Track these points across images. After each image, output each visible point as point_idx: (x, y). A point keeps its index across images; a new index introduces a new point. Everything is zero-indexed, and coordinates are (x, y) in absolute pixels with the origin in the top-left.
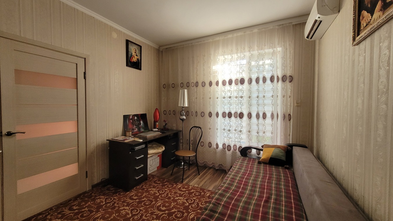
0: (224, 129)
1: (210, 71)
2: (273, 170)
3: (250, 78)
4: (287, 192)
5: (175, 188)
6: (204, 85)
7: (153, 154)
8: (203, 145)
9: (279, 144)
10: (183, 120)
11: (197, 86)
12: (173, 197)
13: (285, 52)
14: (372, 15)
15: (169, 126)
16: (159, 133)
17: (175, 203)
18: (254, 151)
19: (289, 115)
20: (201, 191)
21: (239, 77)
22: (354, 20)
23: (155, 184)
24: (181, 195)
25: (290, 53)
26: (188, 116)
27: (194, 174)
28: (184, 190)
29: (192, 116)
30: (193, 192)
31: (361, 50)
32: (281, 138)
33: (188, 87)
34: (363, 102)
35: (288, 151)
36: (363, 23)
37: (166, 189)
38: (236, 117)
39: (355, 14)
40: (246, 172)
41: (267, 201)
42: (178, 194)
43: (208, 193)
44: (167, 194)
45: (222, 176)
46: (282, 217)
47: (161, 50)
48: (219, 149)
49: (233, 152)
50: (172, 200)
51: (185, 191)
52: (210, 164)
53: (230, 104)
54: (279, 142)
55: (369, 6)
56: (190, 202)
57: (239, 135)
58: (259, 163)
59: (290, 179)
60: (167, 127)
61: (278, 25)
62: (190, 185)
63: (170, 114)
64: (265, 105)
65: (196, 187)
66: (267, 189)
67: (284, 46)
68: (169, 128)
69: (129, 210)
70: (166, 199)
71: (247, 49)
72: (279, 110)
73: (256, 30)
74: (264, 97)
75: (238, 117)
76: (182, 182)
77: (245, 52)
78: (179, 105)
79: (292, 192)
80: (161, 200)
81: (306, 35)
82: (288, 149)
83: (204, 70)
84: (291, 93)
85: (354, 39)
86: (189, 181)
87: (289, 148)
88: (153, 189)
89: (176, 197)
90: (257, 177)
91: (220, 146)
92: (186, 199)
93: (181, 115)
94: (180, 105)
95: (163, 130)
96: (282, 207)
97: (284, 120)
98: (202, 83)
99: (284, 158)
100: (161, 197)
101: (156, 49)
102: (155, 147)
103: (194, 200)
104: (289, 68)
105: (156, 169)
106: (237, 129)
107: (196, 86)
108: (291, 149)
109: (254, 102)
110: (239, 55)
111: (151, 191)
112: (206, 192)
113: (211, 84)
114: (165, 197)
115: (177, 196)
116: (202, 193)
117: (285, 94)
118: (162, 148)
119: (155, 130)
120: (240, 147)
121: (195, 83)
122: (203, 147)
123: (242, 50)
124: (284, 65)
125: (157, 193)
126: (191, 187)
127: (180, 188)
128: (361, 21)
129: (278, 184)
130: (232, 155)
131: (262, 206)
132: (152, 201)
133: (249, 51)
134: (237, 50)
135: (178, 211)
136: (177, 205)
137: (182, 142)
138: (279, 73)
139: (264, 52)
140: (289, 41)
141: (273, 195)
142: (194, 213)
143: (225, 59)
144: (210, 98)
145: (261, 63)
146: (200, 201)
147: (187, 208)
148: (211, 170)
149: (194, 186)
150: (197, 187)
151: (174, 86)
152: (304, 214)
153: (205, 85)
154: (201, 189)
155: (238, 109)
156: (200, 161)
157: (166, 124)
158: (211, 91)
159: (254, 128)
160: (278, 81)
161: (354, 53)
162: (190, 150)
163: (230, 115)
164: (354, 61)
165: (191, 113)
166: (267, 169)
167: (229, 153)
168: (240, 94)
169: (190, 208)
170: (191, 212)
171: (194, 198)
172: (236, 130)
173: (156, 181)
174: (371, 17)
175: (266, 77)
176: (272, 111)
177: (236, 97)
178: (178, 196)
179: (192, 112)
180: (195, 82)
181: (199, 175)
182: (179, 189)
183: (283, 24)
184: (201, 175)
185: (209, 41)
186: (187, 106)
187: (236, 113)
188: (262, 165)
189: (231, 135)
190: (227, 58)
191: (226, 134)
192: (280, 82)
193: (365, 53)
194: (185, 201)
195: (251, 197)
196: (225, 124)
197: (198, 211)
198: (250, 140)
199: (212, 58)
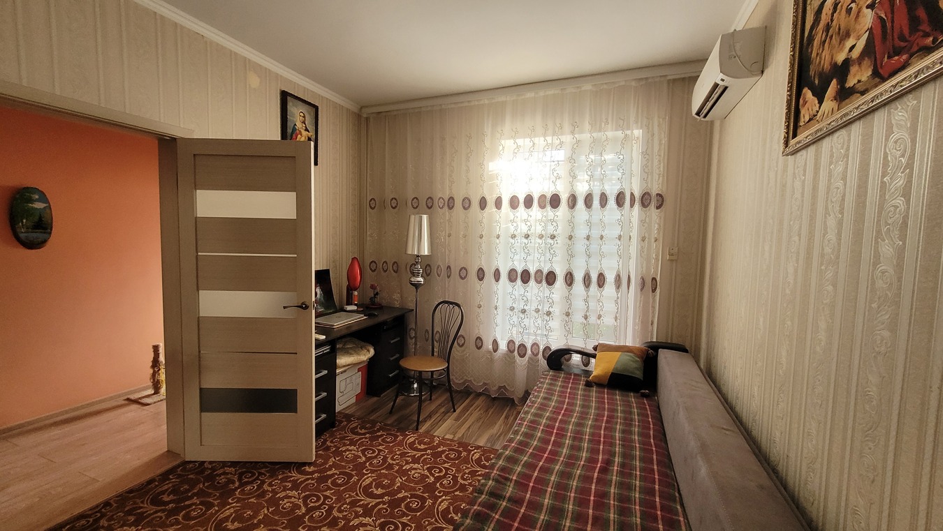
0: (512, 309)
1: (482, 175)
2: (617, 399)
3: (573, 194)
4: (646, 449)
5: (401, 444)
6: (467, 206)
7: (349, 365)
8: (463, 345)
9: (629, 342)
10: (417, 286)
11: (450, 208)
12: (397, 464)
13: (650, 141)
14: (821, 102)
15: (383, 299)
16: (362, 317)
17: (404, 479)
18: (576, 358)
19: (654, 279)
20: (461, 449)
21: (549, 191)
22: (789, 102)
23: (355, 436)
24: (416, 460)
25: (660, 144)
26: (428, 275)
27: (443, 410)
28: (422, 447)
29: (439, 276)
30: (443, 452)
31: (798, 167)
32: (634, 330)
33: (429, 208)
34: (796, 271)
35: (649, 357)
36: (805, 115)
37: (380, 448)
38: (539, 282)
39: (790, 90)
40: (561, 406)
41: (605, 470)
42: (408, 457)
43: (475, 453)
44: (385, 459)
45: (505, 414)
46: (635, 500)
47: (365, 116)
48: (499, 351)
49: (530, 358)
50: (397, 472)
51: (425, 450)
52: (478, 385)
53: (526, 250)
54: (631, 338)
55: (817, 82)
56: (437, 475)
57: (545, 322)
58: (589, 384)
59: (650, 420)
60: (378, 300)
61: (635, 79)
62: (435, 436)
63: (385, 271)
64: (602, 255)
65: (448, 440)
66: (604, 442)
67: (648, 128)
68: (384, 303)
69: (299, 499)
70: (383, 469)
71: (567, 127)
72: (633, 269)
73: (587, 87)
74: (602, 237)
75: (544, 282)
76: (417, 429)
77: (562, 134)
78: (409, 252)
79: (654, 449)
80: (372, 472)
81: (695, 109)
82: (648, 354)
83: (468, 171)
84: (658, 233)
85: (786, 143)
86: (434, 426)
87: (651, 351)
88: (350, 448)
89: (406, 464)
90: (584, 415)
91: (503, 346)
92: (427, 469)
93: (413, 274)
94: (412, 250)
95: (369, 307)
96: (636, 480)
97: (642, 290)
98: (464, 200)
99: (639, 374)
100: (371, 464)
101: (355, 113)
102: (351, 348)
103: (447, 469)
104: (656, 177)
105: (354, 400)
106: (540, 308)
107: (448, 205)
108: (654, 354)
109: (580, 246)
110: (549, 139)
111: (345, 451)
112: (473, 450)
113: (483, 204)
114: (379, 466)
115: (407, 463)
116: (464, 454)
117: (647, 235)
118: (368, 351)
119: (349, 308)
120: (547, 348)
121: (446, 200)
122: (463, 348)
123: (557, 129)
124: (646, 170)
125: (360, 457)
126: (436, 441)
127: (414, 443)
128: (800, 107)
129: (627, 432)
130: (528, 367)
131: (595, 481)
133: (573, 133)
134: (546, 128)
135: (413, 496)
136: (409, 482)
137: (414, 337)
138: (636, 188)
139: (604, 138)
140: (659, 117)
141: (617, 455)
142: (447, 498)
143: (518, 147)
144: (481, 237)
145: (598, 160)
146: (458, 471)
147: (430, 488)
148: (480, 401)
149: (443, 439)
150: (452, 440)
151: (396, 204)
152: (677, 495)
153: (469, 206)
154: (461, 444)
155: (545, 261)
156: (456, 379)
157: (377, 294)
158: (484, 220)
159: (579, 304)
160: (632, 205)
161: (785, 170)
162: (433, 355)
163: (526, 277)
164: (784, 186)
165: (436, 269)
166: (604, 398)
167: (521, 362)
168: (551, 229)
169: (438, 488)
170: (440, 497)
171: (446, 465)
172: (539, 311)
173: (356, 427)
174: (818, 105)
175: (608, 193)
176: (618, 271)
177: (541, 237)
178: (410, 463)
179: (438, 268)
180: (446, 198)
181: (455, 411)
182: (411, 446)
183: (647, 79)
184: (458, 411)
185: (482, 102)
186: (426, 253)
187: (539, 272)
188: (594, 389)
189: (526, 321)
190: (522, 145)
191: (515, 319)
192: (637, 206)
193: (804, 175)
194: (426, 472)
195: (571, 461)
196: (514, 297)
197: (456, 493)
198: (569, 332)
199: (487, 143)
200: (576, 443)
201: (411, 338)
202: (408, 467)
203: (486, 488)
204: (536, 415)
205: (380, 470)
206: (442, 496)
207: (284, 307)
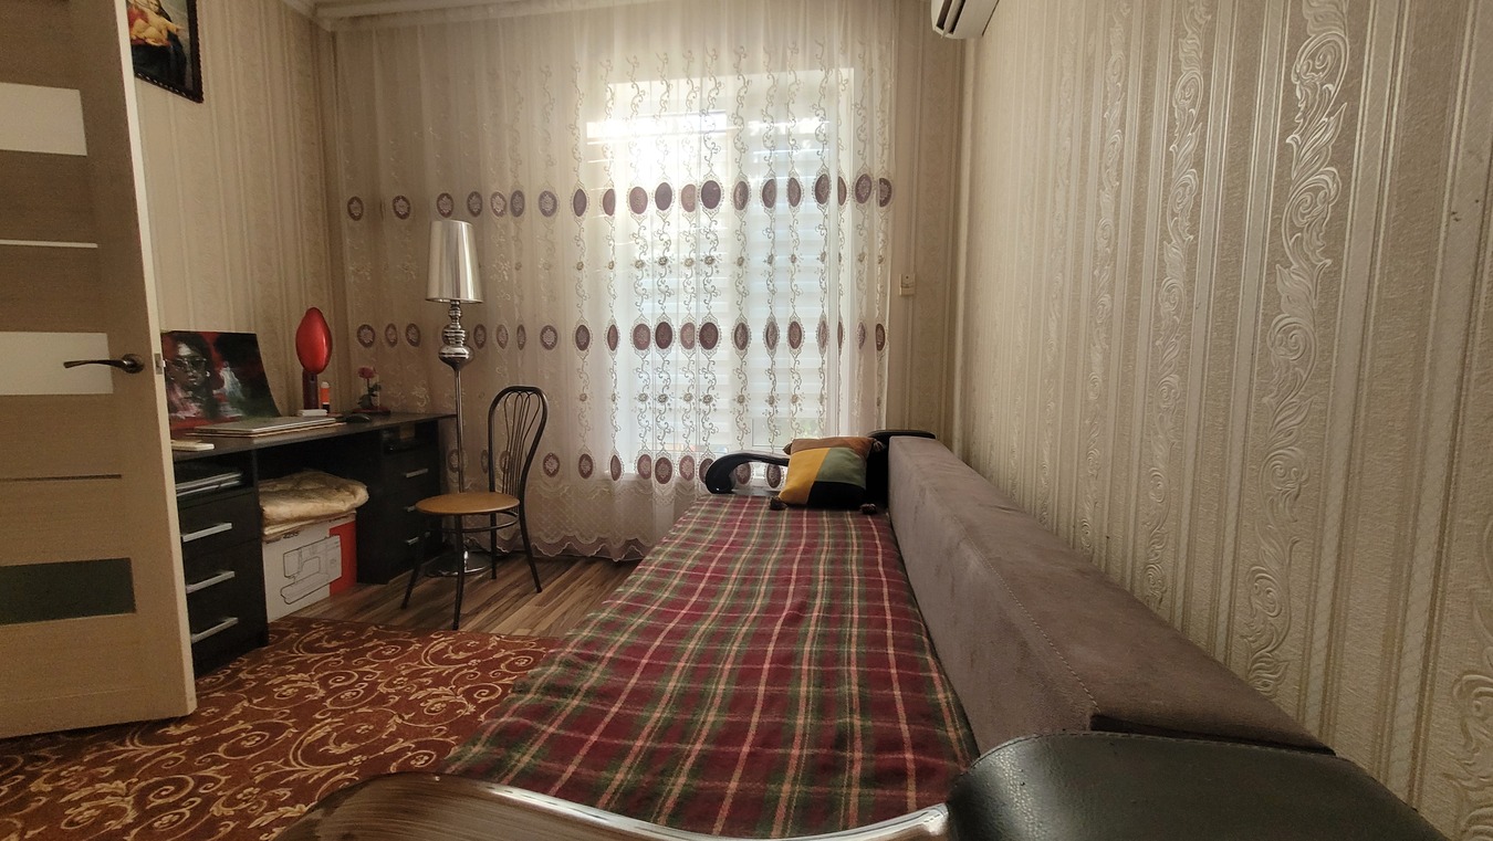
0: (643, 398)
1: (575, 148)
2: (823, 522)
3: (742, 182)
4: (870, 579)
5: (414, 657)
6: (549, 208)
7: (300, 519)
8: (556, 471)
9: (844, 433)
10: (455, 363)
11: (518, 213)
12: (399, 692)
13: (867, 84)
15: (387, 397)
16: (333, 423)
17: (406, 717)
18: (759, 471)
19: (880, 327)
20: (542, 650)
21: (698, 180)
23: (310, 656)
24: (440, 681)
25: (883, 90)
26: (481, 346)
27: (516, 591)
28: (461, 655)
29: (502, 345)
30: (504, 659)
32: (851, 416)
33: (476, 214)
35: (875, 455)
37: (366, 668)
38: (688, 345)
40: (724, 538)
41: (795, 619)
42: (425, 676)
44: (372, 686)
46: (849, 658)
47: (326, 24)
48: (623, 478)
49: (679, 485)
50: (393, 707)
51: (466, 660)
52: (587, 543)
53: (663, 288)
54: (847, 426)
56: (484, 699)
57: (702, 415)
58: (776, 506)
59: (878, 542)
60: (377, 399)
62: (491, 635)
63: (393, 344)
64: (796, 293)
65: (518, 637)
66: (797, 580)
67: (864, 62)
68: (395, 406)
70: (360, 707)
71: (726, 58)
72: (847, 312)
74: (793, 259)
75: (698, 345)
76: (456, 627)
77: (718, 71)
78: (435, 294)
79: (884, 579)
80: (335, 714)
81: (936, 14)
82: (873, 448)
83: (547, 140)
84: (885, 247)
86: (491, 621)
87: (878, 443)
88: (293, 677)
89: (416, 691)
90: (763, 549)
91: (630, 469)
93: (447, 341)
94: (439, 290)
95: (355, 412)
96: (851, 627)
97: (861, 347)
98: (542, 197)
99: (859, 480)
100: (337, 701)
101: (300, 15)
104: (878, 149)
105: (325, 592)
106: (692, 392)
107: (513, 210)
108: (884, 447)
109: (759, 285)
110: (697, 80)
111: (280, 685)
113: (580, 204)
114: (354, 702)
115: (421, 688)
117: (866, 250)
118: (354, 493)
119: (310, 412)
120: (707, 460)
121: (508, 198)
122: (555, 479)
123: (709, 59)
124: (862, 137)
125: (313, 691)
126: (494, 641)
127: (443, 651)
129: (838, 562)
130: (676, 499)
131: (774, 638)
132: (277, 729)
133: (738, 71)
134: (688, 56)
135: (420, 746)
136: (420, 721)
137: (458, 469)
138: (846, 168)
139: (792, 80)
140: (880, 43)
141: (819, 595)
143: (641, 95)
144: (580, 267)
145: (782, 127)
147: (465, 725)
149: (508, 637)
150: (526, 638)
151: (407, 210)
152: (925, 640)
153: (554, 210)
154: (542, 642)
155: (697, 309)
156: (544, 536)
157: (376, 388)
158: (584, 235)
159: (760, 383)
160: (841, 200)
162: (492, 489)
163: (664, 335)
164: (1090, 60)
165: (495, 333)
166: (801, 522)
167: (663, 492)
168: (705, 251)
171: (506, 681)
172: (691, 397)
173: (319, 640)
175: (801, 180)
176: (823, 316)
177: (689, 263)
178: (428, 687)
179: (499, 329)
180: (508, 193)
182: (438, 658)
184: (545, 591)
186: (472, 299)
187: (688, 327)
188: (786, 512)
189: (669, 419)
190: (647, 90)
191: (649, 416)
192: (850, 201)
194: (461, 699)
195: (733, 614)
196: (646, 377)
198: (744, 431)
199: (582, 84)
200: (746, 588)
201: (454, 470)
202: (421, 694)
204: (674, 555)
205: (357, 708)
207: (68, 365)
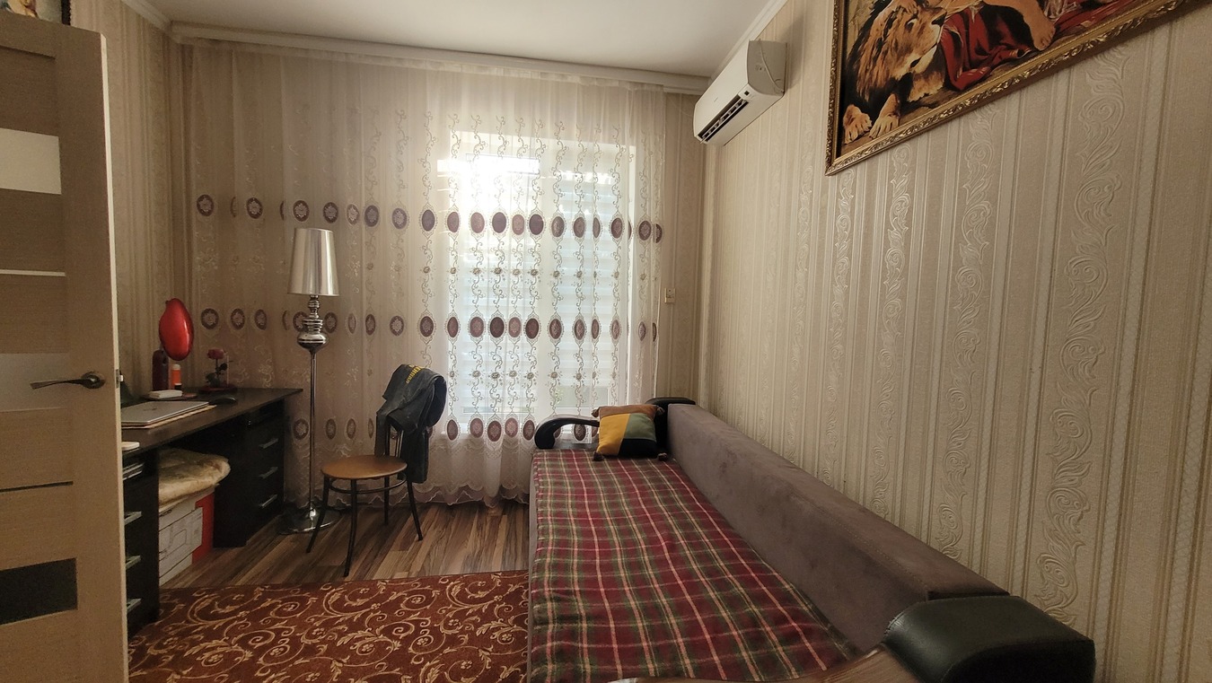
0: (477, 374)
1: (425, 178)
2: (637, 469)
3: (559, 218)
5: (316, 608)
6: (400, 222)
7: (180, 497)
10: (313, 348)
11: (371, 223)
12: (323, 641)
13: (648, 160)
14: (874, 118)
15: (236, 375)
16: (204, 406)
17: (344, 661)
18: (567, 430)
19: (654, 325)
20: (428, 587)
21: (527, 212)
22: (831, 119)
23: (212, 623)
24: (355, 626)
25: (657, 166)
26: (332, 331)
27: (375, 539)
28: (360, 602)
29: (352, 331)
30: (400, 599)
31: (843, 187)
33: (331, 221)
34: (847, 292)
35: (660, 414)
36: (851, 132)
37: (278, 626)
38: (516, 334)
39: (832, 106)
40: (579, 488)
41: (673, 548)
42: (340, 624)
43: (453, 586)
44: (295, 642)
46: (724, 570)
47: (178, 40)
48: (459, 437)
49: (505, 442)
50: (327, 653)
51: (367, 605)
52: (426, 492)
53: (497, 291)
55: (867, 98)
56: (403, 635)
57: (525, 388)
58: (597, 458)
59: (683, 483)
60: (228, 378)
61: (630, 82)
62: (377, 581)
63: (239, 327)
64: (596, 299)
65: (401, 580)
66: (652, 517)
67: (645, 145)
68: (238, 382)
70: (297, 658)
71: (549, 127)
72: (632, 315)
73: (575, 79)
74: (595, 275)
75: (523, 335)
76: (340, 579)
77: (544, 136)
78: (298, 289)
79: (705, 511)
81: (698, 128)
82: (657, 412)
83: (400, 168)
84: (658, 271)
85: (830, 162)
86: (367, 568)
87: (660, 409)
88: (209, 645)
89: (339, 638)
91: (464, 429)
92: (382, 632)
93: (306, 329)
94: (303, 287)
95: (212, 389)
96: (710, 548)
97: (642, 339)
98: (395, 213)
99: (652, 437)
100: (268, 658)
101: (151, 27)
102: (177, 468)
103: (416, 622)
104: (653, 203)
105: (188, 562)
106: (517, 369)
107: (367, 219)
108: (664, 411)
109: (568, 288)
110: (526, 140)
111: (200, 653)
112: (447, 584)
113: (428, 221)
114: (287, 657)
115: (342, 634)
116: (435, 593)
117: (645, 272)
118: (218, 467)
119: (163, 394)
120: (529, 424)
121: (363, 210)
123: (536, 127)
124: (644, 195)
125: (240, 654)
126: (382, 588)
127: (341, 600)
128: (844, 125)
130: (503, 452)
131: (670, 562)
133: (557, 136)
134: (520, 122)
136: (359, 662)
138: (631, 217)
139: (596, 149)
140: (655, 134)
141: (674, 528)
142: (432, 663)
143: (481, 144)
144: (427, 270)
145: (589, 177)
146: (436, 619)
147: (400, 658)
148: (432, 512)
149: (392, 580)
150: (408, 579)
151: (257, 211)
152: (754, 551)
153: (405, 223)
154: (424, 581)
155: (524, 309)
157: (224, 367)
158: (432, 246)
159: (569, 364)
160: (629, 236)
161: (824, 191)
163: (497, 327)
164: (824, 208)
165: (346, 320)
166: (622, 470)
167: (494, 448)
168: (531, 263)
169: (412, 655)
170: (421, 666)
171: (413, 617)
172: (515, 374)
173: (211, 606)
174: (870, 122)
175: (601, 220)
176: (615, 316)
177: (517, 273)
178: (347, 633)
179: (350, 318)
180: (362, 207)
182: (339, 606)
183: (642, 84)
185: (422, 66)
186: (330, 293)
187: (516, 320)
188: (606, 462)
189: (499, 390)
190: (487, 142)
191: (481, 388)
192: (635, 237)
193: (854, 193)
194: (382, 638)
195: (630, 548)
196: (478, 358)
197: (446, 651)
198: (556, 399)
199: (433, 127)
200: (622, 527)
201: (300, 438)
202: (346, 640)
203: (550, 615)
204: (556, 505)
205: (292, 661)
206: (424, 663)
207: (36, 386)
